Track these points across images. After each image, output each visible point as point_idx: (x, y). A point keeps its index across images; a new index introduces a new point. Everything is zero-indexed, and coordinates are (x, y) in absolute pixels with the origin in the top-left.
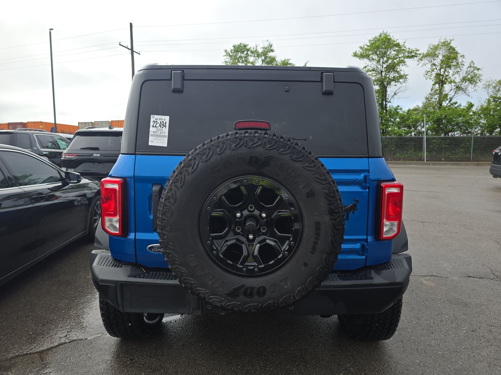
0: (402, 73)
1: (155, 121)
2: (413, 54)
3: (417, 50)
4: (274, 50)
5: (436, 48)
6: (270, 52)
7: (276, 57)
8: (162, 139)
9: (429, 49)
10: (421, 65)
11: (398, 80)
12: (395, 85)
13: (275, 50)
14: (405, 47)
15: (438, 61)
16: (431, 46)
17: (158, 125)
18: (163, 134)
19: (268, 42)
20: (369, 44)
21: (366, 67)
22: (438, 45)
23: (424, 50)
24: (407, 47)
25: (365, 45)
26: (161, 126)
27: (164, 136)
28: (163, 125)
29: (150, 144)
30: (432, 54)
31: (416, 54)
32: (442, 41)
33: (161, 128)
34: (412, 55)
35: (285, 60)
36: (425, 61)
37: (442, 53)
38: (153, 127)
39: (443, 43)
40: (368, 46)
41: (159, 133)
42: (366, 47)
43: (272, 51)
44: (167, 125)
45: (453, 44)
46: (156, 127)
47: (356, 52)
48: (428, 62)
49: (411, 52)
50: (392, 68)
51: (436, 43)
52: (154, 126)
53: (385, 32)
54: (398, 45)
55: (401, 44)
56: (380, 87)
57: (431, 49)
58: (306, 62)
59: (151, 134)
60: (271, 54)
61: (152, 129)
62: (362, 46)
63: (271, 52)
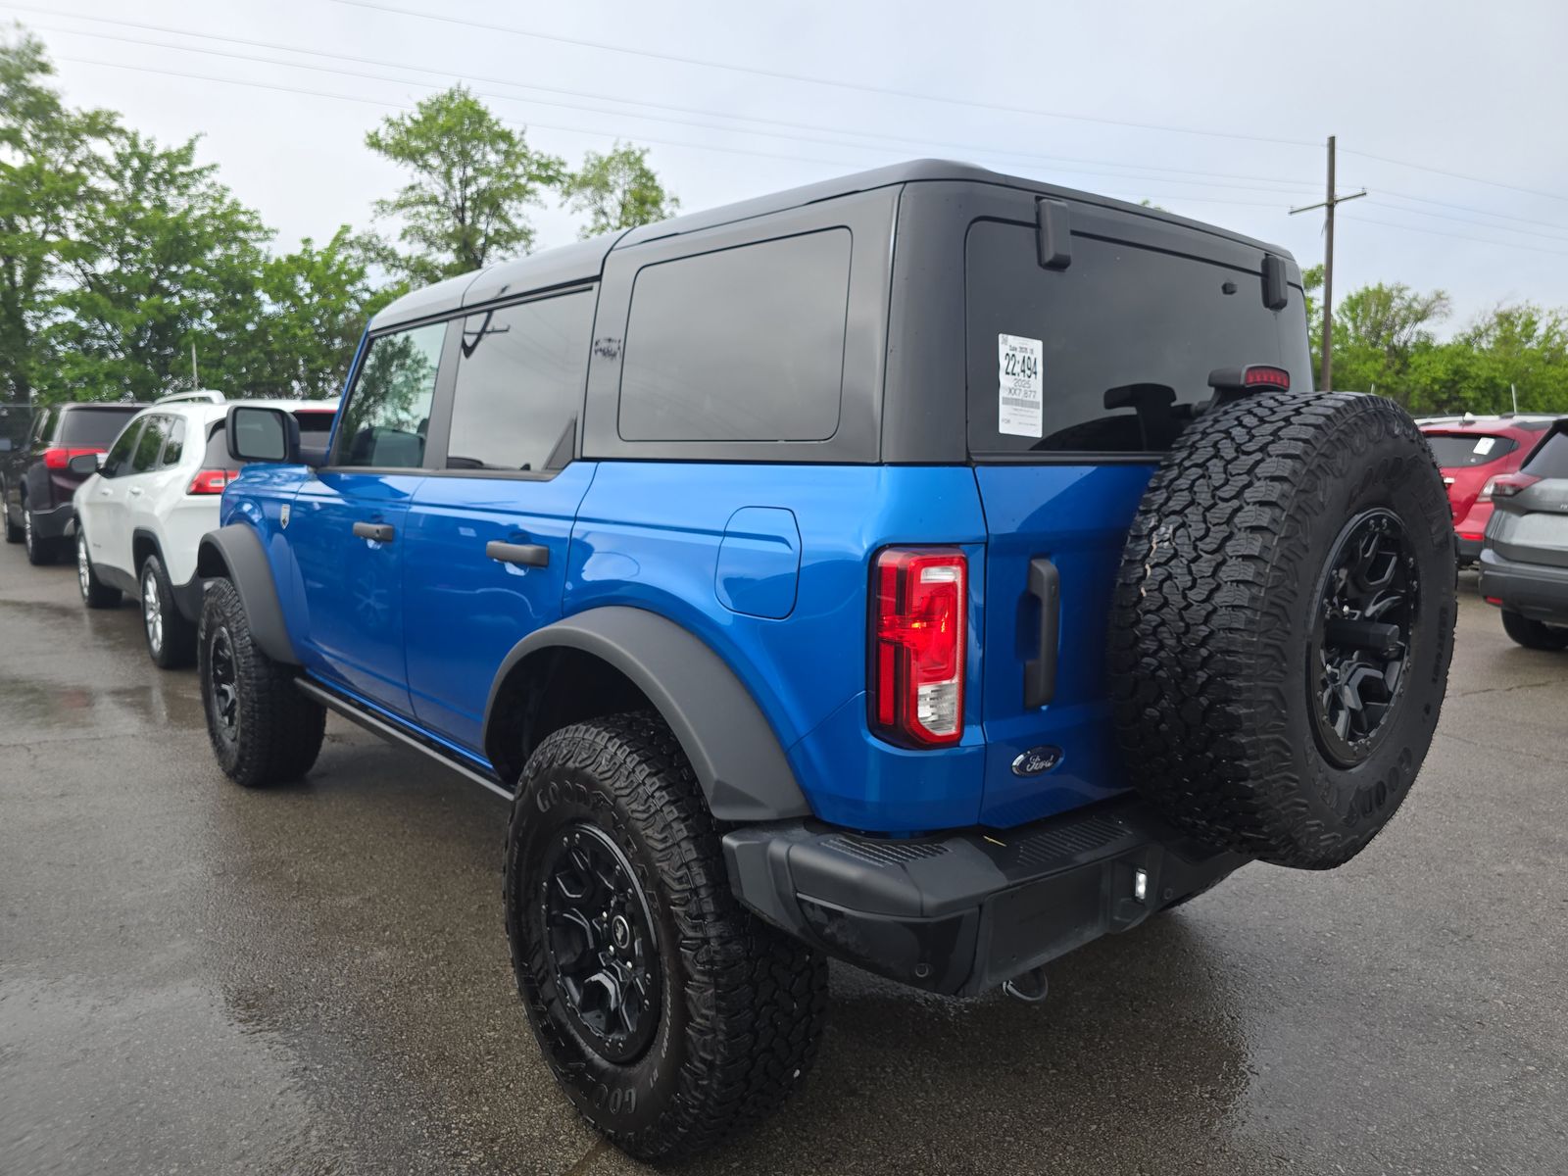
0: (519, 224)
1: (1011, 353)
2: (551, 173)
3: (562, 164)
4: (53, 66)
5: (604, 166)
6: (32, 71)
7: (59, 97)
8: (1029, 414)
9: (589, 166)
10: (568, 207)
11: (507, 242)
12: (503, 259)
13: (57, 70)
14: (525, 147)
15: (612, 203)
16: (592, 157)
17: (1017, 369)
18: (1031, 399)
19: (23, 34)
20: (419, 117)
21: (412, 188)
22: (611, 159)
23: (576, 166)
24: (532, 148)
25: (406, 117)
26: (1023, 371)
27: (1033, 405)
28: (1028, 369)
29: (1003, 429)
30: (596, 181)
31: (558, 172)
32: (622, 149)
33: (1026, 378)
34: (549, 173)
35: (97, 114)
36: (579, 198)
37: (622, 182)
38: (1007, 373)
39: (624, 154)
40: (416, 122)
41: (1023, 393)
42: (409, 123)
43: (44, 68)
44: (1040, 368)
45: (649, 163)
46: (1014, 374)
47: (376, 133)
48: (586, 202)
49: (546, 166)
50: (489, 202)
51: (606, 153)
52: (1010, 370)
53: (464, 88)
54: (506, 136)
55: (516, 137)
56: (458, 258)
57: (593, 165)
58: (193, 137)
59: (1003, 398)
60: (37, 80)
61: (1005, 380)
62: (395, 117)
63: (39, 74)
